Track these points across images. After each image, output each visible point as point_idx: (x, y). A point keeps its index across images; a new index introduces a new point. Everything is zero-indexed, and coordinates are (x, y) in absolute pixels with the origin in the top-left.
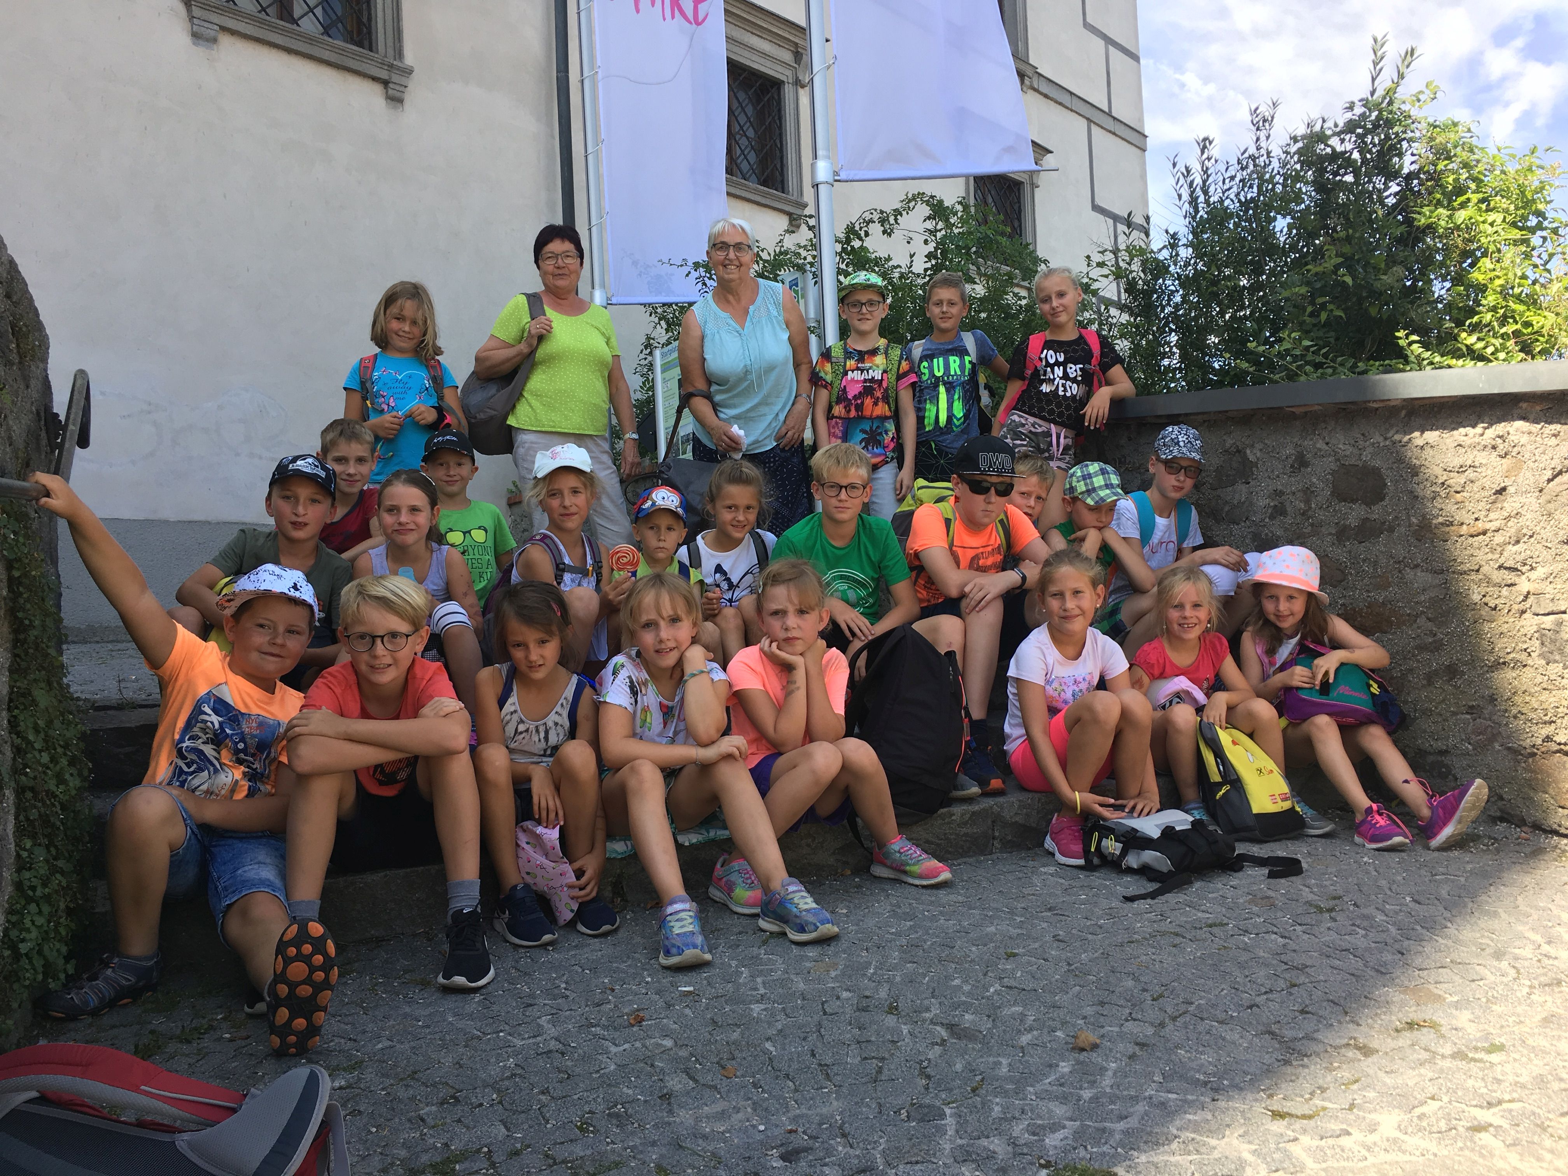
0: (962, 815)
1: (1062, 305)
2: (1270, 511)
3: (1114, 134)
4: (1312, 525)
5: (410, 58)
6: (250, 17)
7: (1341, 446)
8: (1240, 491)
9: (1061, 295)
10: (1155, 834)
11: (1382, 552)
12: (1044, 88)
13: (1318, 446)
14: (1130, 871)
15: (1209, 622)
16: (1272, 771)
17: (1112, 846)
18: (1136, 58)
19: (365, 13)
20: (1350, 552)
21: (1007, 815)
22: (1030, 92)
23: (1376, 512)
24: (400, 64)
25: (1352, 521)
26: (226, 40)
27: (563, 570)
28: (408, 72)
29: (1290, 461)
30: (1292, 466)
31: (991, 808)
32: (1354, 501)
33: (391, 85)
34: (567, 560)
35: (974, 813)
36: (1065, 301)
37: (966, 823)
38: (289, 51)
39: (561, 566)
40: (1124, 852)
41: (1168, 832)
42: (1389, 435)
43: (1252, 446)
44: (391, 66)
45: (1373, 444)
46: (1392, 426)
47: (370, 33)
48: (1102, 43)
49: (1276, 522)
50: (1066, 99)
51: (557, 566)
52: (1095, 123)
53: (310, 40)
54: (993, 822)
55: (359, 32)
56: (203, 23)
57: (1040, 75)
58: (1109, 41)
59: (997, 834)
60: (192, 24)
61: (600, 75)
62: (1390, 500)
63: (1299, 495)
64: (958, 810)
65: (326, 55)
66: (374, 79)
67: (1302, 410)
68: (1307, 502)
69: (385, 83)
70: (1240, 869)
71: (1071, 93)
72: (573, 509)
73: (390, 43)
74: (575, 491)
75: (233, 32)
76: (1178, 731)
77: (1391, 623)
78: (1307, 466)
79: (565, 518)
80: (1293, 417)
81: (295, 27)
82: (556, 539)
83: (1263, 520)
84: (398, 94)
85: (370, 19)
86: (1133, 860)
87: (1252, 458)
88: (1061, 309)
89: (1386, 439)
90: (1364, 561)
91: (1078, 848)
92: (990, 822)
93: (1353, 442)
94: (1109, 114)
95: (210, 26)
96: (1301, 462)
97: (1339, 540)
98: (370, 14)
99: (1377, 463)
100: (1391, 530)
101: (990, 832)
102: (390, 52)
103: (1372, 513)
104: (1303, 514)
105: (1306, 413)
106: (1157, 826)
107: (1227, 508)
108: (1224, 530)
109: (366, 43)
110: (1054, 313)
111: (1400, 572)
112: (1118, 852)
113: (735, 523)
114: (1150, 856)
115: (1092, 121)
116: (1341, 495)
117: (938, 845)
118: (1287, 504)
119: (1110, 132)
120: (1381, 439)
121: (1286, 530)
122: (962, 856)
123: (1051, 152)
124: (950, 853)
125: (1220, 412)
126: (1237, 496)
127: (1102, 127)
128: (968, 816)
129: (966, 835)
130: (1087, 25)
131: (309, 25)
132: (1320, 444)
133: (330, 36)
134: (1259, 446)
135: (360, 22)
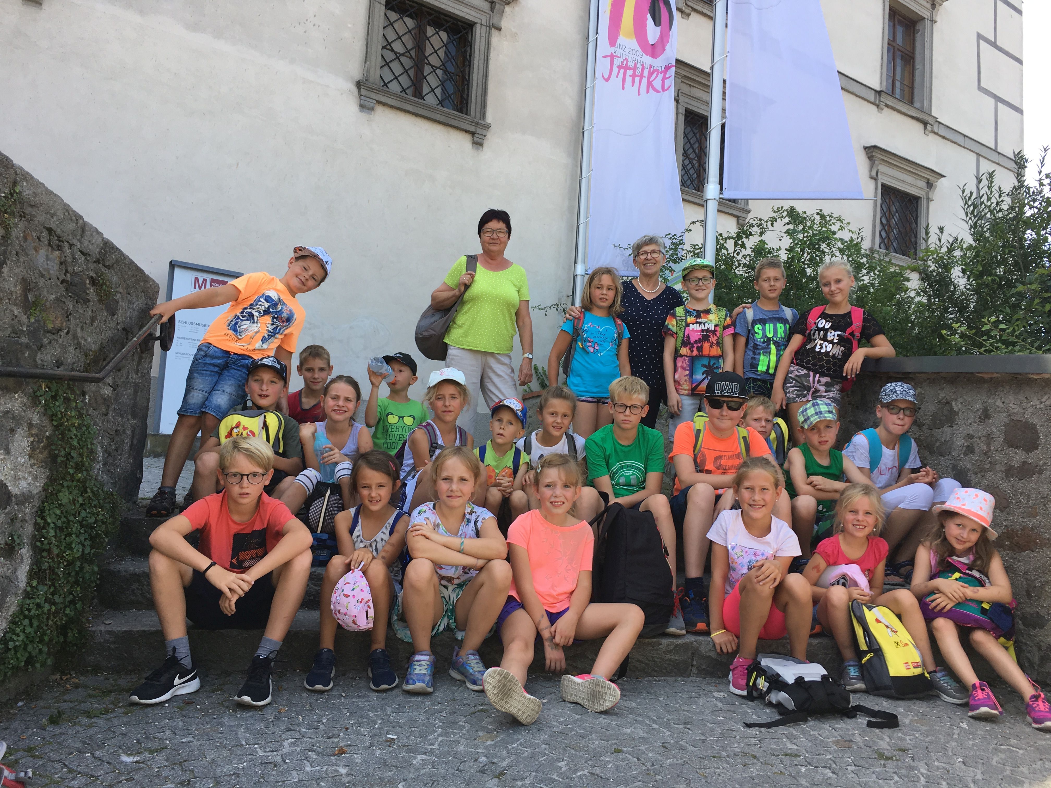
0: (668, 645)
1: (838, 288)
2: (964, 449)
3: (998, 164)
4: (990, 462)
5: (489, 119)
6: (395, 95)
7: (1011, 405)
8: (945, 433)
9: (838, 281)
10: (791, 680)
11: (1033, 489)
12: (942, 132)
13: (997, 404)
14: (770, 704)
15: (875, 527)
16: (907, 644)
17: (762, 684)
18: (1020, 111)
19: (466, 91)
20: (1013, 486)
21: (703, 649)
22: (932, 135)
23: (1032, 458)
24: (483, 122)
25: (1016, 463)
26: (380, 110)
27: (436, 448)
28: (488, 127)
29: (979, 413)
30: (980, 417)
31: (692, 643)
32: (1017, 447)
33: (476, 135)
34: (440, 442)
35: (677, 645)
36: (841, 285)
37: (670, 652)
38: (416, 115)
39: (434, 445)
40: (769, 690)
41: (800, 680)
42: (1043, 400)
43: (956, 400)
44: (477, 123)
45: (1033, 406)
46: (1046, 393)
47: (467, 103)
48: (992, 101)
49: (968, 458)
50: (960, 140)
51: (432, 444)
52: (983, 156)
53: (429, 108)
54: (693, 654)
55: (461, 103)
56: (367, 99)
57: (940, 123)
58: (998, 99)
59: (695, 663)
60: (361, 99)
61: (594, 129)
62: (1042, 449)
63: (983, 439)
64: (665, 641)
65: (438, 117)
66: (467, 131)
67: (990, 376)
68: (989, 445)
69: (473, 134)
70: (854, 717)
71: (965, 136)
72: (451, 409)
73: (478, 110)
74: (453, 397)
75: (384, 104)
76: (834, 606)
77: (1037, 543)
78: (989, 419)
79: (445, 414)
80: (982, 381)
81: (422, 101)
82: (435, 427)
83: (959, 456)
84: (479, 140)
85: (468, 95)
86: (775, 697)
87: (956, 409)
88: (838, 291)
89: (1041, 403)
90: (1021, 494)
91: (743, 682)
92: (690, 654)
93: (1019, 403)
94: (995, 151)
95: (370, 100)
96: (986, 415)
97: (1007, 476)
98: (468, 92)
99: (1035, 421)
100: (1041, 472)
101: (690, 660)
102: (478, 114)
103: (1029, 458)
104: (985, 454)
105: (991, 378)
106: (794, 675)
107: (937, 444)
108: (936, 460)
109: (464, 110)
110: (832, 293)
111: (1045, 505)
112: (765, 689)
113: (555, 424)
114: (782, 696)
115: (980, 155)
116: (1011, 442)
117: (646, 664)
118: (975, 445)
119: (995, 163)
120: (1038, 403)
121: (973, 464)
122: (665, 675)
123: (944, 177)
124: (656, 671)
125: (935, 373)
126: (944, 436)
127: (989, 160)
128: (673, 646)
129: (670, 660)
130: (980, 88)
131: (430, 99)
132: (999, 403)
133: (442, 106)
134: (960, 400)
135: (462, 97)
